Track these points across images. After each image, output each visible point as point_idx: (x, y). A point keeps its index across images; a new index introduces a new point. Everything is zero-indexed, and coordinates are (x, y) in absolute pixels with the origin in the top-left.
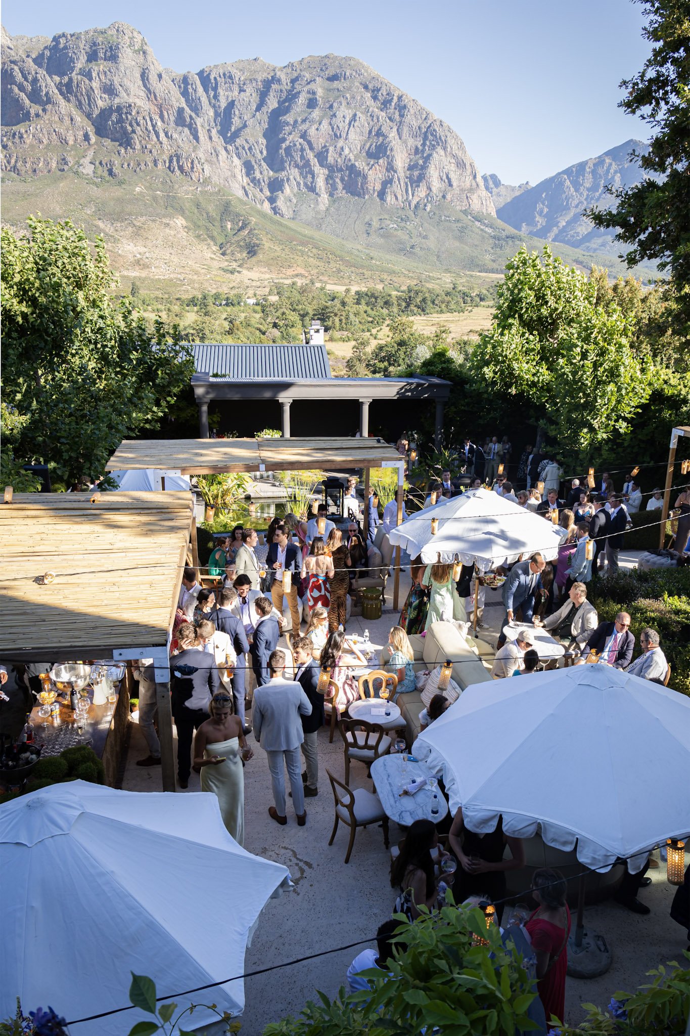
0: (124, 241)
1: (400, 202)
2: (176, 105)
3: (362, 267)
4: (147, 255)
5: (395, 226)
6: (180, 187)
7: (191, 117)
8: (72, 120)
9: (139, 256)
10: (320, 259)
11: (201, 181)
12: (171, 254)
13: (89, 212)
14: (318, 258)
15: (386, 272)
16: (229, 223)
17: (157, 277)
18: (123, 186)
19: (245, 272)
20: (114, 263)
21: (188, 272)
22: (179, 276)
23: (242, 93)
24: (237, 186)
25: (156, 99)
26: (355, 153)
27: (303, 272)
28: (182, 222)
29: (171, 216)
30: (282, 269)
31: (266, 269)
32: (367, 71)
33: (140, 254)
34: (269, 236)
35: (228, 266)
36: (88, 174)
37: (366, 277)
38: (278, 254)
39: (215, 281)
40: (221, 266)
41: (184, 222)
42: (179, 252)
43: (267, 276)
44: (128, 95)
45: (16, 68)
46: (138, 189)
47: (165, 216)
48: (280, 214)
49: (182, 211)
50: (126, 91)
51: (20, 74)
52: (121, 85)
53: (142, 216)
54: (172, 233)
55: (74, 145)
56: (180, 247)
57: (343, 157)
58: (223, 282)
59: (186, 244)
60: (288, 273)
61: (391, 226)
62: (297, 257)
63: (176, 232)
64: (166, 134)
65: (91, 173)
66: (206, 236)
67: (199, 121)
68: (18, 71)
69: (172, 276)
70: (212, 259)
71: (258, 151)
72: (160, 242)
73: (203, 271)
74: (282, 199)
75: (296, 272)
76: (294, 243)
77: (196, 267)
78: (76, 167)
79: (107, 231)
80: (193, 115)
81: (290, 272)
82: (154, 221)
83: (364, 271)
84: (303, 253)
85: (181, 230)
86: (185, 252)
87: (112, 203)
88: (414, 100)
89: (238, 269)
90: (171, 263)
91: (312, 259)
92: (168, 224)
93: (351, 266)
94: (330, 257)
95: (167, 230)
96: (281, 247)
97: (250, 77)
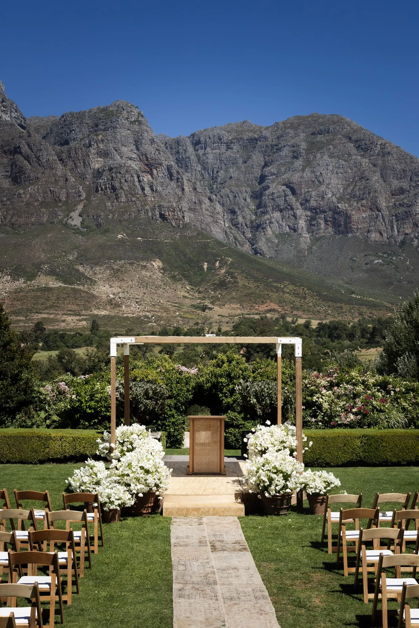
0: (101, 283)
1: (386, 239)
2: (165, 163)
3: (341, 301)
4: (121, 295)
5: (380, 261)
6: (160, 233)
7: (178, 172)
8: (67, 180)
9: (112, 296)
10: (296, 295)
11: (181, 226)
12: (145, 293)
13: (71, 258)
14: (294, 294)
15: (366, 305)
16: (206, 264)
17: (125, 315)
18: (107, 234)
19: (216, 308)
20: (87, 303)
21: (157, 310)
22: (148, 314)
23: (229, 150)
24: (219, 230)
25: (147, 160)
26: (338, 196)
27: (276, 307)
28: (158, 264)
29: (148, 259)
30: (254, 305)
31: (238, 306)
32: (349, 125)
33: (114, 294)
34: (245, 275)
35: (200, 303)
36: (75, 225)
37: (344, 310)
38: (252, 291)
39: (184, 318)
40: (193, 303)
41: (160, 264)
42: (153, 291)
43: (239, 312)
44: (121, 157)
45: (23, 142)
46: (120, 236)
47: (143, 259)
48: (261, 254)
49: (159, 255)
50: (120, 154)
51: (26, 146)
52: (116, 150)
53: (120, 259)
54: (148, 274)
55: (66, 201)
56: (154, 287)
57: (326, 200)
58: (191, 318)
59: (160, 283)
60: (260, 309)
61: (377, 261)
62: (271, 294)
63: (151, 273)
64: (151, 187)
65: (79, 224)
66: (181, 276)
67: (185, 177)
68: (25, 144)
69: (141, 314)
70: (185, 297)
71: (242, 199)
72: (135, 282)
73: (173, 308)
74: (264, 240)
75: (269, 308)
76: (270, 280)
77: (168, 305)
78: (66, 219)
79: (86, 274)
80: (180, 170)
81: (263, 308)
82: (132, 264)
83: (343, 305)
84: (278, 289)
85: (157, 272)
86: (158, 292)
87: (93, 250)
88: (397, 147)
89: (210, 306)
90: (142, 303)
91: (288, 295)
92: (145, 266)
93: (329, 301)
94: (307, 292)
95: (144, 272)
96: (256, 284)
97: (238, 137)
